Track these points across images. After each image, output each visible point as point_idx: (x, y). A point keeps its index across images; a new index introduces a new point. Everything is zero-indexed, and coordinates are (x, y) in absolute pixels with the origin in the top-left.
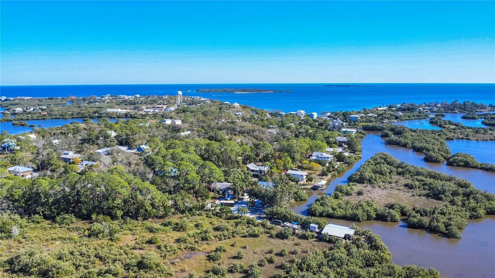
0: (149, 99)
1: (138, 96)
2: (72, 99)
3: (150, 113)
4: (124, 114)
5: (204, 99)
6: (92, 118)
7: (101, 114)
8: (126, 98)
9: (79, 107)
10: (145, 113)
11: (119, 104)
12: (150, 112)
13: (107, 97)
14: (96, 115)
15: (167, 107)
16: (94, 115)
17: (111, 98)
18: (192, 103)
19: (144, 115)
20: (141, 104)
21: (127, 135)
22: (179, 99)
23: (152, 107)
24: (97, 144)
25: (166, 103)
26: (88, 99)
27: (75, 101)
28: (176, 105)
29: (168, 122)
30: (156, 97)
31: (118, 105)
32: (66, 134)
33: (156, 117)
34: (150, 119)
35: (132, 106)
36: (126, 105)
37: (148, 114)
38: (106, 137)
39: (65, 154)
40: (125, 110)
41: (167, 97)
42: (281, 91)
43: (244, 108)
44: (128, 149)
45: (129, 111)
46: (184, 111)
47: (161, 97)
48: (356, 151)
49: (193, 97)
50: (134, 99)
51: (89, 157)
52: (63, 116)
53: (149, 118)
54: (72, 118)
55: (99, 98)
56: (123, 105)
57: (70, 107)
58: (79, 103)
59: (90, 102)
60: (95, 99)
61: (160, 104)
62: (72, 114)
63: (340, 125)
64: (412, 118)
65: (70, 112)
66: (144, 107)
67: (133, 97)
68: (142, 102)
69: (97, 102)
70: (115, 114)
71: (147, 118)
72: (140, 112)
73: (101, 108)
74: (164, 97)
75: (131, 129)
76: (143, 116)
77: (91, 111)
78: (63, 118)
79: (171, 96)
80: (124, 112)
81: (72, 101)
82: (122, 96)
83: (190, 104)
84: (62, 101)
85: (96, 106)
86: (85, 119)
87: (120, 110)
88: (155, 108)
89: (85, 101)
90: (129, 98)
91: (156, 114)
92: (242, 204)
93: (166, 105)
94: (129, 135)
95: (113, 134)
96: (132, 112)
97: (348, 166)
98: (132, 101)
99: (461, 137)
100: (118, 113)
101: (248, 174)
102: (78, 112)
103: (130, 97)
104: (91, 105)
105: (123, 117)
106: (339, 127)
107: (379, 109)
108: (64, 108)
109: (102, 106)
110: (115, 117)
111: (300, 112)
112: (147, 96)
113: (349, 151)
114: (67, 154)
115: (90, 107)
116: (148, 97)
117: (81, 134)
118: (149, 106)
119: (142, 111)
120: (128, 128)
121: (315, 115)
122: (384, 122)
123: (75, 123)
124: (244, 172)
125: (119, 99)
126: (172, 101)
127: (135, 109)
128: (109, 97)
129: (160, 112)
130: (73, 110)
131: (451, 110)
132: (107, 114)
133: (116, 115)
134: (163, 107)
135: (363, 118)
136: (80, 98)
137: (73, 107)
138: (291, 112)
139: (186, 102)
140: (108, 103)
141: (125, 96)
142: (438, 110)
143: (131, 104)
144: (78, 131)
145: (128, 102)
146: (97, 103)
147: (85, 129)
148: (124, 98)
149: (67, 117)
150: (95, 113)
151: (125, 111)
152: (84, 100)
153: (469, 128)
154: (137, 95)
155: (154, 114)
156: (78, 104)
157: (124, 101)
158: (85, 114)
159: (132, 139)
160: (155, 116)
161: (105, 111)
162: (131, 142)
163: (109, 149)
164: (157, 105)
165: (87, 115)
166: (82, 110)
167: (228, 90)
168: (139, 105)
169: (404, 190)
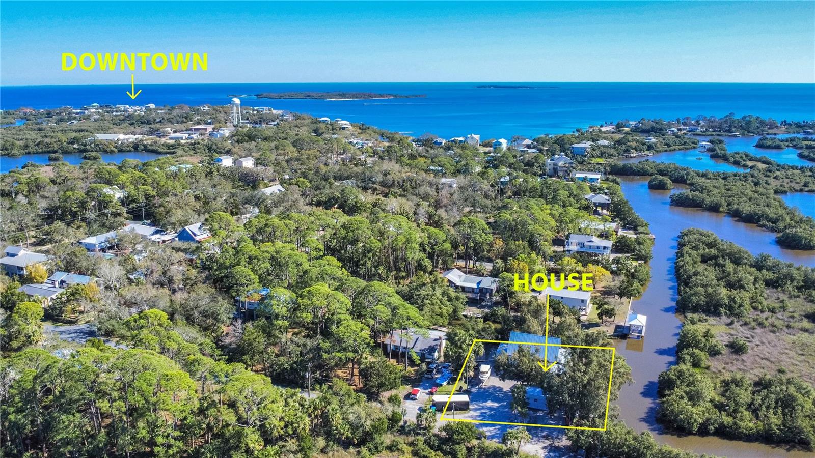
0: (175, 112)
1: (152, 106)
2: (25, 114)
3: (182, 142)
4: (132, 145)
5: (280, 112)
6: (66, 152)
7: (84, 146)
8: (130, 110)
9: (40, 130)
10: (172, 142)
11: (118, 123)
12: (182, 138)
13: (93, 110)
14: (75, 146)
15: (214, 129)
16: (71, 147)
17: (101, 111)
18: (260, 121)
19: (172, 146)
20: (160, 122)
21: (147, 196)
22: (235, 113)
23: (184, 129)
24: (84, 220)
25: (209, 121)
26: (57, 114)
27: (32, 117)
28: (230, 124)
29: (227, 162)
30: (187, 109)
31: (116, 124)
32: (13, 195)
33: (197, 150)
34: (185, 153)
35: (146, 128)
36: (132, 124)
37: (179, 144)
38: (103, 203)
39: (9, 255)
40: (131, 136)
41: (207, 108)
42: (407, 97)
43: (363, 129)
44: (156, 232)
45: (140, 137)
46: (251, 138)
47: (196, 108)
48: (638, 226)
49: (256, 108)
50: (145, 112)
51: (67, 262)
52: (6, 149)
53: (182, 152)
54: (26, 153)
55: (79, 111)
56: (126, 124)
57: (20, 130)
58: (39, 121)
59: (61, 120)
60: (70, 113)
61: (199, 123)
62: (26, 146)
63: (567, 165)
64: (674, 147)
65: (22, 142)
66: (169, 129)
67: (144, 109)
68: (163, 119)
69: (75, 118)
70: (113, 144)
71: (180, 152)
72: (163, 140)
73: (83, 131)
74: (202, 108)
75: (156, 184)
76: (169, 149)
77: (64, 139)
78: (8, 155)
79: (216, 107)
80: (130, 141)
81: (26, 118)
82: (122, 107)
83: (256, 123)
84: (5, 118)
85: (74, 128)
86: (53, 155)
87: (122, 137)
88: (191, 130)
89: (51, 117)
90: (135, 111)
91: (195, 143)
92: (486, 401)
93: (210, 123)
94: (154, 197)
95: (118, 195)
96: (148, 140)
98: (143, 116)
99: (799, 189)
100: (120, 143)
101: (457, 298)
102: (37, 142)
103: (137, 109)
104: (64, 125)
105: (130, 151)
106: (566, 169)
107: (603, 129)
108: (9, 132)
109: (86, 128)
110: (113, 151)
111: (472, 138)
112: (169, 107)
113: (623, 225)
114: (13, 255)
115: (61, 129)
116: (172, 108)
117: (46, 194)
118: (178, 127)
119: (167, 138)
120: (150, 180)
121: (504, 144)
122: (632, 155)
123: (32, 165)
124: (448, 296)
125: (117, 112)
126: (221, 117)
127: (151, 132)
128: (97, 109)
129: (203, 140)
130: (27, 136)
131: (726, 131)
132: (97, 145)
133: (116, 147)
134: (206, 130)
136: (42, 111)
137: (28, 130)
138: (456, 139)
139: (248, 119)
140: (96, 120)
141: (128, 106)
142: (704, 132)
143: (142, 123)
144: (39, 187)
145: (135, 118)
146: (75, 122)
147: (53, 182)
148: (127, 111)
149: (15, 151)
150: (73, 143)
151: (132, 138)
152: (49, 115)
153: (792, 168)
154: (149, 105)
155: (192, 144)
156: (37, 124)
157: (128, 117)
158: (52, 146)
159: (160, 206)
160: (194, 147)
161: (92, 138)
162: (161, 214)
163: (112, 234)
164: (194, 124)
165: (56, 148)
166: (46, 137)
167: (314, 94)
168: (158, 125)
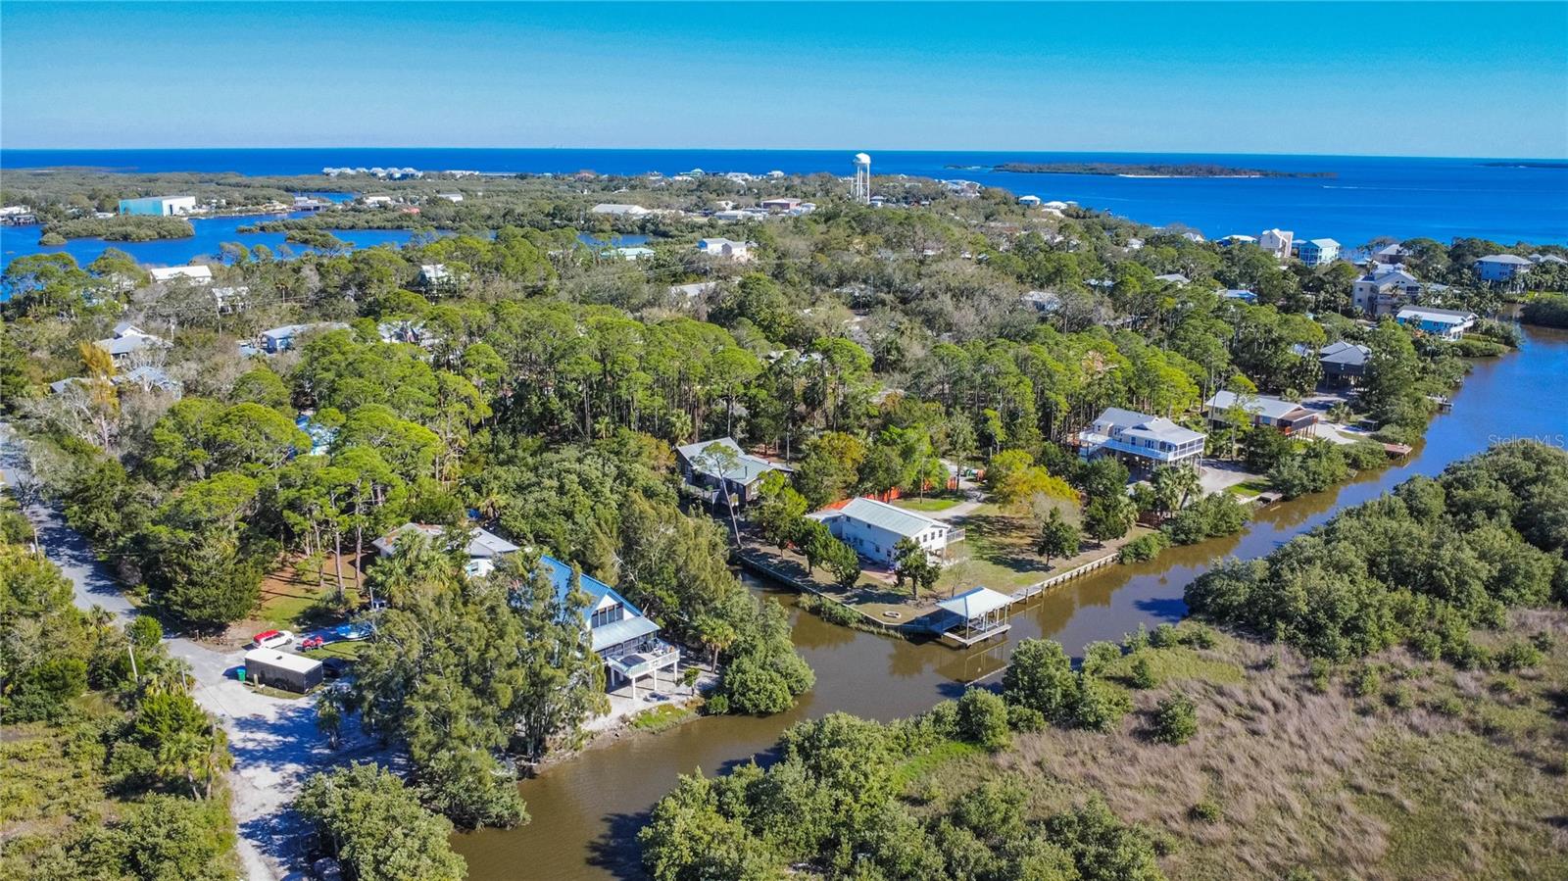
12: (735, 218)
14: (557, 220)
15: (798, 205)
23: (754, 203)
29: (714, 248)
35: (691, 200)
48: (1387, 422)
66: (723, 203)
83: (897, 201)
88: (760, 205)
97: (1284, 499)
106: (1395, 300)
111: (1272, 236)
113: (1354, 417)
118: (744, 199)
121: (1328, 251)
134: (785, 206)
135: (1547, 272)
138: (1236, 237)
154: (773, 172)
168: (712, 197)
169: (1524, 745)
